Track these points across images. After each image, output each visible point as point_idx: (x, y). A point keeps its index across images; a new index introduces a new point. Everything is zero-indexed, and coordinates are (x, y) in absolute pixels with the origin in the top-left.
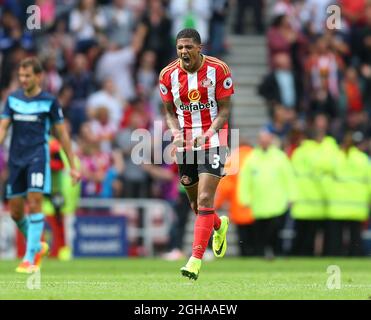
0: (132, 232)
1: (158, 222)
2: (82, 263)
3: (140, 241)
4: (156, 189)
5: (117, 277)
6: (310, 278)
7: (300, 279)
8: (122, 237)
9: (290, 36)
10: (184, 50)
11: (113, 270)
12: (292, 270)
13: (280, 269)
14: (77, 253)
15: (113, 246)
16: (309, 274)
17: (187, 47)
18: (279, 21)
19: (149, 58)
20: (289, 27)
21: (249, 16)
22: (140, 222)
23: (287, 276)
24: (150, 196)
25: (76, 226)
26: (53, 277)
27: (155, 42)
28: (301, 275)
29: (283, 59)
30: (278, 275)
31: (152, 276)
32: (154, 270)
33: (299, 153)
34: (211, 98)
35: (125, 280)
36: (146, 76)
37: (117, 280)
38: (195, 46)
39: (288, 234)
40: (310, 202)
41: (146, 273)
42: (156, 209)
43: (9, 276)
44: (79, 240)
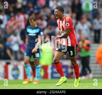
0: (70, 70)
3: (72, 73)
8: (66, 72)
14: (52, 77)
25: (52, 69)
26: (45, 85)
37: (65, 86)
43: (31, 85)
44: (53, 73)
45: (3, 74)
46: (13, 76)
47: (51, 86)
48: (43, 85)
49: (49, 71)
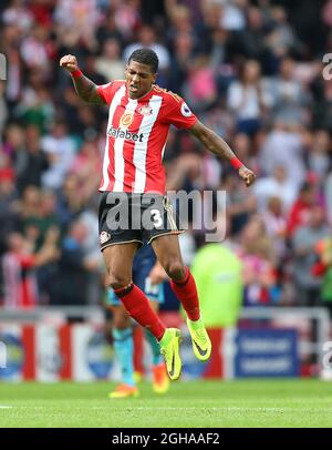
0: (304, 348)
2: (245, 385)
5: (288, 401)
8: (292, 353)
11: (282, 394)
14: (240, 373)
15: (282, 365)
25: (238, 340)
26: (210, 402)
35: (296, 405)
36: (319, 161)
37: (287, 405)
44: (240, 357)
45: (55, 359)
46: (93, 367)
47: (234, 408)
48: (202, 401)
49: (228, 350)
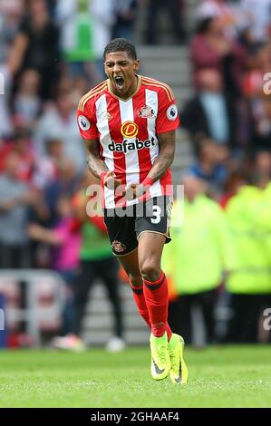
0: (12, 315)
1: (47, 300)
3: (22, 327)
4: (43, 255)
6: (254, 372)
7: (239, 374)
9: (222, 46)
10: (116, 68)
12: (228, 362)
13: (212, 362)
16: (251, 368)
17: (120, 63)
18: (205, 26)
19: (31, 78)
20: (220, 34)
21: (164, 20)
22: (22, 301)
23: (222, 370)
24: (35, 265)
27: (39, 58)
28: (242, 368)
29: (211, 77)
30: (210, 369)
31: (39, 374)
32: (41, 366)
33: (236, 203)
34: (151, 134)
36: (28, 103)
38: (131, 61)
39: (222, 312)
40: (251, 270)
41: (31, 370)
42: (43, 283)
